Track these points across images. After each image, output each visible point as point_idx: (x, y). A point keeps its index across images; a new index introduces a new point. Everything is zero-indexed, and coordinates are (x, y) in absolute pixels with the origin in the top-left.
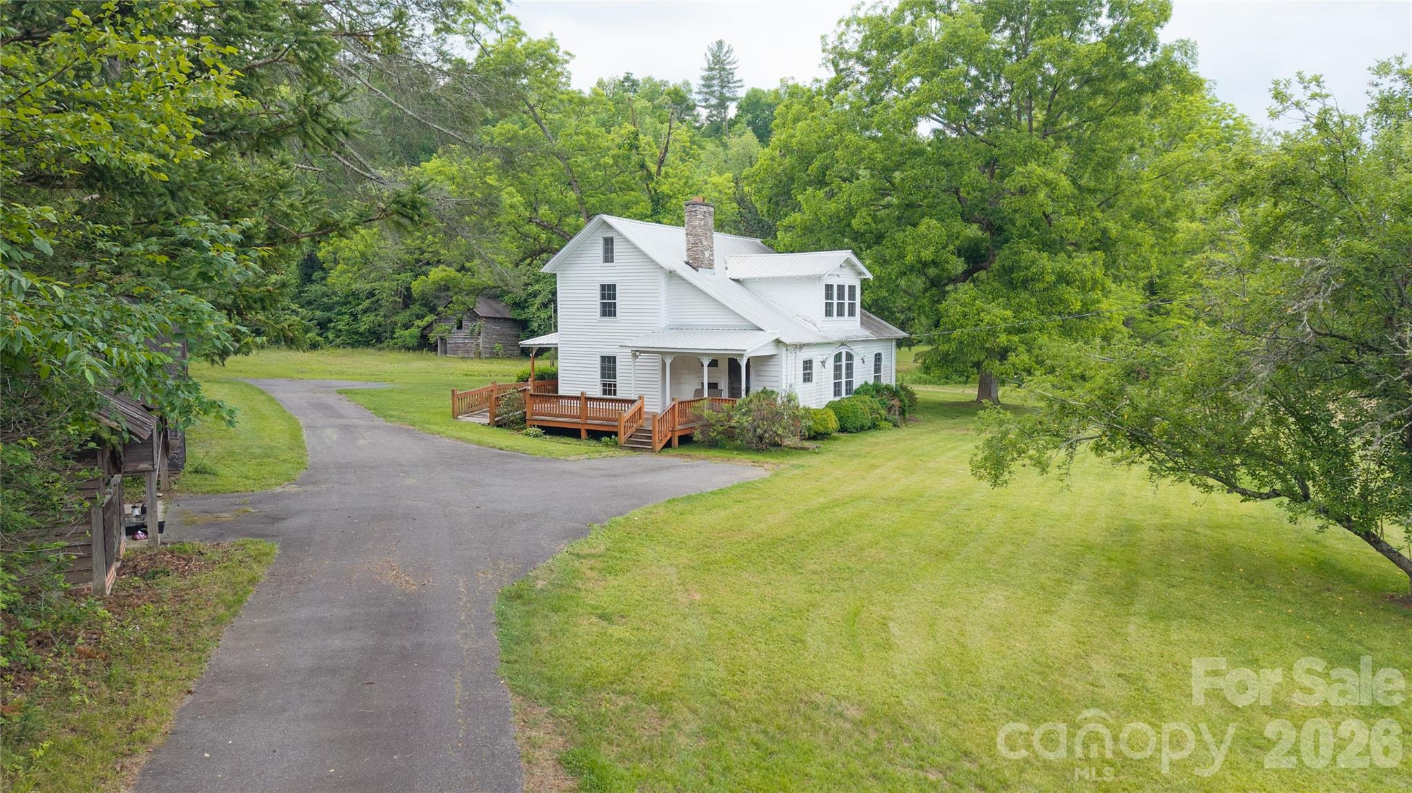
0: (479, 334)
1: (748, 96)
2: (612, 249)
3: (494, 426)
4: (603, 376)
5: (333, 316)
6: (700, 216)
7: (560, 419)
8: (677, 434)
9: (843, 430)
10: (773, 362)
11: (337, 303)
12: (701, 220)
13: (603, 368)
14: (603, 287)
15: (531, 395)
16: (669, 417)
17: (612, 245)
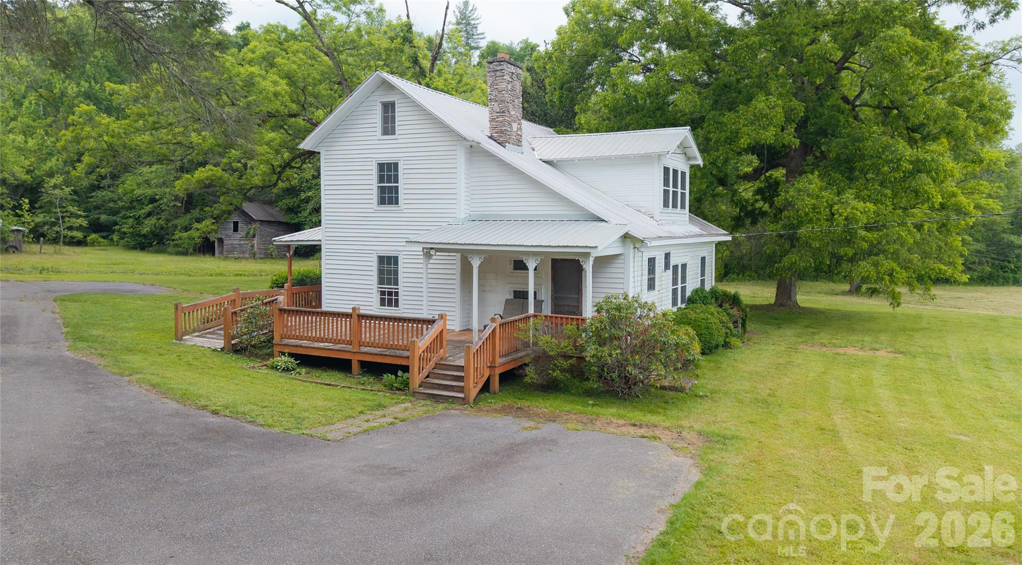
0: (254, 236)
1: (488, 47)
2: (393, 117)
3: (229, 352)
4: (381, 281)
5: (118, 219)
6: (507, 77)
7: (322, 345)
8: (498, 371)
9: (708, 350)
10: (618, 263)
11: (123, 208)
12: (509, 82)
13: (381, 272)
14: (381, 166)
15: (280, 310)
16: (489, 346)
17: (393, 111)
